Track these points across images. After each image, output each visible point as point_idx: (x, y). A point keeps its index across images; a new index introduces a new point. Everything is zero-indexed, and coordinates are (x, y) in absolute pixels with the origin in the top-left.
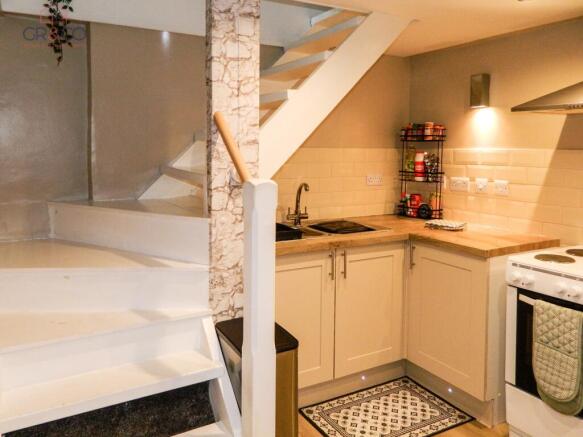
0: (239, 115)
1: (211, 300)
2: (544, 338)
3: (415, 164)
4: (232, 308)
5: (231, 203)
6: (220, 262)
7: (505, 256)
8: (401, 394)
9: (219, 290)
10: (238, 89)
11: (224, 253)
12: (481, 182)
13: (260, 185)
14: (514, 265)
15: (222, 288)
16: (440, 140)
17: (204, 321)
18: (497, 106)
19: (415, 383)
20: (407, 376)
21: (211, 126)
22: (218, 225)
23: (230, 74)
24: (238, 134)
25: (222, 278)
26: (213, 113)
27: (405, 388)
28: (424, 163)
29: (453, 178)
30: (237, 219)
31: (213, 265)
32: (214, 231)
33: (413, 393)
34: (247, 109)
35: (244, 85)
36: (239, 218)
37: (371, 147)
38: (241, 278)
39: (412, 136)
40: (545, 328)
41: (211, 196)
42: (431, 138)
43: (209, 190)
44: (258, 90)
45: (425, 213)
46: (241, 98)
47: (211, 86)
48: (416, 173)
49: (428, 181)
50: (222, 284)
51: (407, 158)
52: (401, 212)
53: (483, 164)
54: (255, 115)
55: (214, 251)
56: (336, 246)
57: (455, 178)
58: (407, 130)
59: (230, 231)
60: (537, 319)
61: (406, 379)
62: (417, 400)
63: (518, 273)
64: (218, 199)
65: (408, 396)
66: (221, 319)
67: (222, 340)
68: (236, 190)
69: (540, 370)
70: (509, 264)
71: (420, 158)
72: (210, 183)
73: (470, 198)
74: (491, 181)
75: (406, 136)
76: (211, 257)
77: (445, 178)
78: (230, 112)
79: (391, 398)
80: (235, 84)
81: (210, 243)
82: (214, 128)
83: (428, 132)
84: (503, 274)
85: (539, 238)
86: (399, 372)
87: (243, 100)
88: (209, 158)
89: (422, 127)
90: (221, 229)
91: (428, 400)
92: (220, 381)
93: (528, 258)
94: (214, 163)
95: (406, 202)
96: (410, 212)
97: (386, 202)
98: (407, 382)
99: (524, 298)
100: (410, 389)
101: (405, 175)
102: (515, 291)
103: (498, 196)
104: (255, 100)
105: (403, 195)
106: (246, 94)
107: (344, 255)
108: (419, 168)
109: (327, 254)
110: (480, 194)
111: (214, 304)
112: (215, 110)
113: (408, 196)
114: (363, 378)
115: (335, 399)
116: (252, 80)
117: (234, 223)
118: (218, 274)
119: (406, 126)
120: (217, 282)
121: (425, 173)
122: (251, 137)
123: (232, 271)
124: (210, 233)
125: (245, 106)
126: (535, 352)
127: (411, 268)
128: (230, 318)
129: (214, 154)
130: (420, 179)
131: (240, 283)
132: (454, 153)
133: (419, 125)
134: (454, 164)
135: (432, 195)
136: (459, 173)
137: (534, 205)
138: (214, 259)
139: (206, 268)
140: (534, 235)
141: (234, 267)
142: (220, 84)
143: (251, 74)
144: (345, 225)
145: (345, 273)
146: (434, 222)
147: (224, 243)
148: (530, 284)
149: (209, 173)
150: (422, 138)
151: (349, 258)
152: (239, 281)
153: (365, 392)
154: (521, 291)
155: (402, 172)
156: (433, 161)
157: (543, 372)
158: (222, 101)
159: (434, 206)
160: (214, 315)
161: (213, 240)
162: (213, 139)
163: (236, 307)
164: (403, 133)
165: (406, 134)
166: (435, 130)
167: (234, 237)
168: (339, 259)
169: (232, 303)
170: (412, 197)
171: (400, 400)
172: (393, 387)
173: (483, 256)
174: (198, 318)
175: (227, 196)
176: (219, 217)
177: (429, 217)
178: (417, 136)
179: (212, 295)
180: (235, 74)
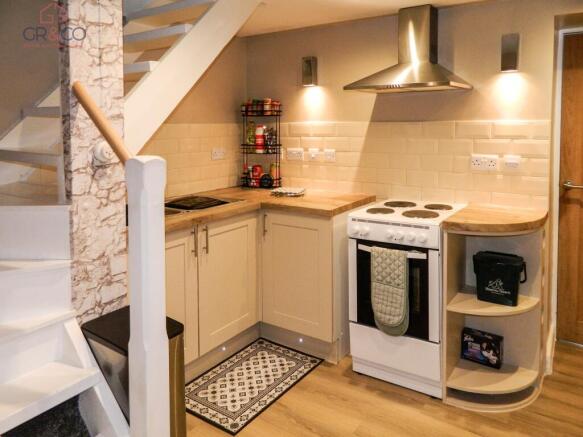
0: (102, 87)
1: (74, 299)
2: (380, 277)
3: (256, 137)
4: (99, 304)
5: (94, 185)
6: (83, 255)
7: (343, 214)
8: (259, 356)
9: (83, 286)
10: (100, 57)
11: (88, 243)
12: (314, 151)
13: (147, 162)
14: (354, 220)
15: (88, 283)
16: (277, 114)
17: (67, 325)
18: (323, 85)
19: (270, 342)
20: (262, 338)
21: (69, 98)
22: (80, 211)
23: (90, 40)
24: (101, 107)
25: (86, 272)
26: (71, 83)
27: (263, 349)
28: (263, 137)
29: (289, 149)
30: (101, 203)
31: (75, 258)
32: (75, 219)
33: (270, 352)
34: (110, 80)
35: (106, 53)
36: (104, 201)
37: (215, 122)
38: (108, 269)
39: (253, 111)
40: (380, 269)
41: (71, 180)
42: (269, 113)
43: (68, 172)
44: (121, 60)
45: (267, 182)
46: (104, 67)
47: (68, 52)
48: (256, 146)
49: (268, 153)
50: (87, 279)
51: (247, 132)
52: (244, 183)
53: (315, 135)
54: (119, 86)
55: (76, 242)
56: (198, 221)
57: (290, 150)
58: (247, 106)
59: (93, 217)
60: (374, 263)
61: (260, 340)
62: (275, 357)
63: (357, 227)
64: (79, 183)
65: (266, 355)
66: (86, 319)
67: (91, 341)
68: (100, 170)
69: (379, 305)
70: (350, 220)
71: (260, 132)
72: (68, 164)
73: (304, 166)
74: (321, 150)
75: (247, 111)
76: (72, 250)
77: (282, 150)
78: (91, 82)
79: (251, 362)
80: (96, 52)
81: (71, 234)
82: (73, 101)
83: (267, 107)
84: (345, 228)
85: (362, 196)
86: (254, 335)
87: (105, 70)
88: (67, 135)
89: (261, 103)
90: (83, 216)
91: (283, 355)
92: (97, 390)
93: (361, 212)
94: (74, 142)
95: (248, 173)
96: (253, 183)
97: (230, 176)
98: (262, 343)
99: (362, 247)
100: (265, 349)
101: (247, 148)
102: (355, 242)
103: (327, 163)
104: (118, 71)
105: (245, 167)
106: (108, 63)
107: (206, 230)
108: (260, 141)
109: (189, 232)
110: (313, 162)
111: (78, 303)
112: (73, 80)
113: (250, 168)
114: (224, 349)
115: (199, 377)
116: (115, 48)
117: (99, 208)
118: (81, 268)
119: (246, 101)
120: (80, 277)
121: (265, 146)
122: (116, 111)
123: (97, 262)
124: (71, 222)
125: (107, 77)
126: (373, 291)
127: (264, 234)
128: (97, 316)
129: (74, 131)
130: (260, 151)
131: (108, 274)
132: (290, 126)
133: (259, 101)
134: (290, 136)
135: (272, 165)
136: (294, 145)
137: (355, 169)
138: (76, 251)
139: (68, 263)
140: (357, 194)
141: (100, 258)
142: (78, 50)
143: (114, 41)
144: (198, 200)
145: (207, 248)
146: (278, 190)
147: (88, 231)
148: (367, 234)
149: (67, 152)
150: (262, 113)
151: (211, 232)
152: (106, 271)
153: (226, 363)
154: (360, 241)
155: (244, 145)
156: (271, 134)
157: (380, 305)
158: (81, 69)
159: (274, 176)
160: (78, 316)
161: (74, 230)
162: (71, 113)
163: (103, 302)
164: (244, 108)
165: (247, 109)
166: (272, 105)
167: (98, 224)
168: (201, 235)
169: (98, 299)
170: (254, 169)
171: (260, 361)
172: (251, 351)
173: (327, 215)
174: (59, 324)
175: (89, 178)
176: (81, 203)
177: (270, 186)
178: (257, 111)
179: (76, 293)
180: (95, 40)
